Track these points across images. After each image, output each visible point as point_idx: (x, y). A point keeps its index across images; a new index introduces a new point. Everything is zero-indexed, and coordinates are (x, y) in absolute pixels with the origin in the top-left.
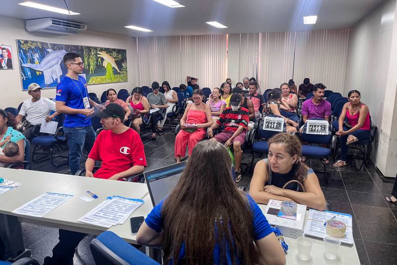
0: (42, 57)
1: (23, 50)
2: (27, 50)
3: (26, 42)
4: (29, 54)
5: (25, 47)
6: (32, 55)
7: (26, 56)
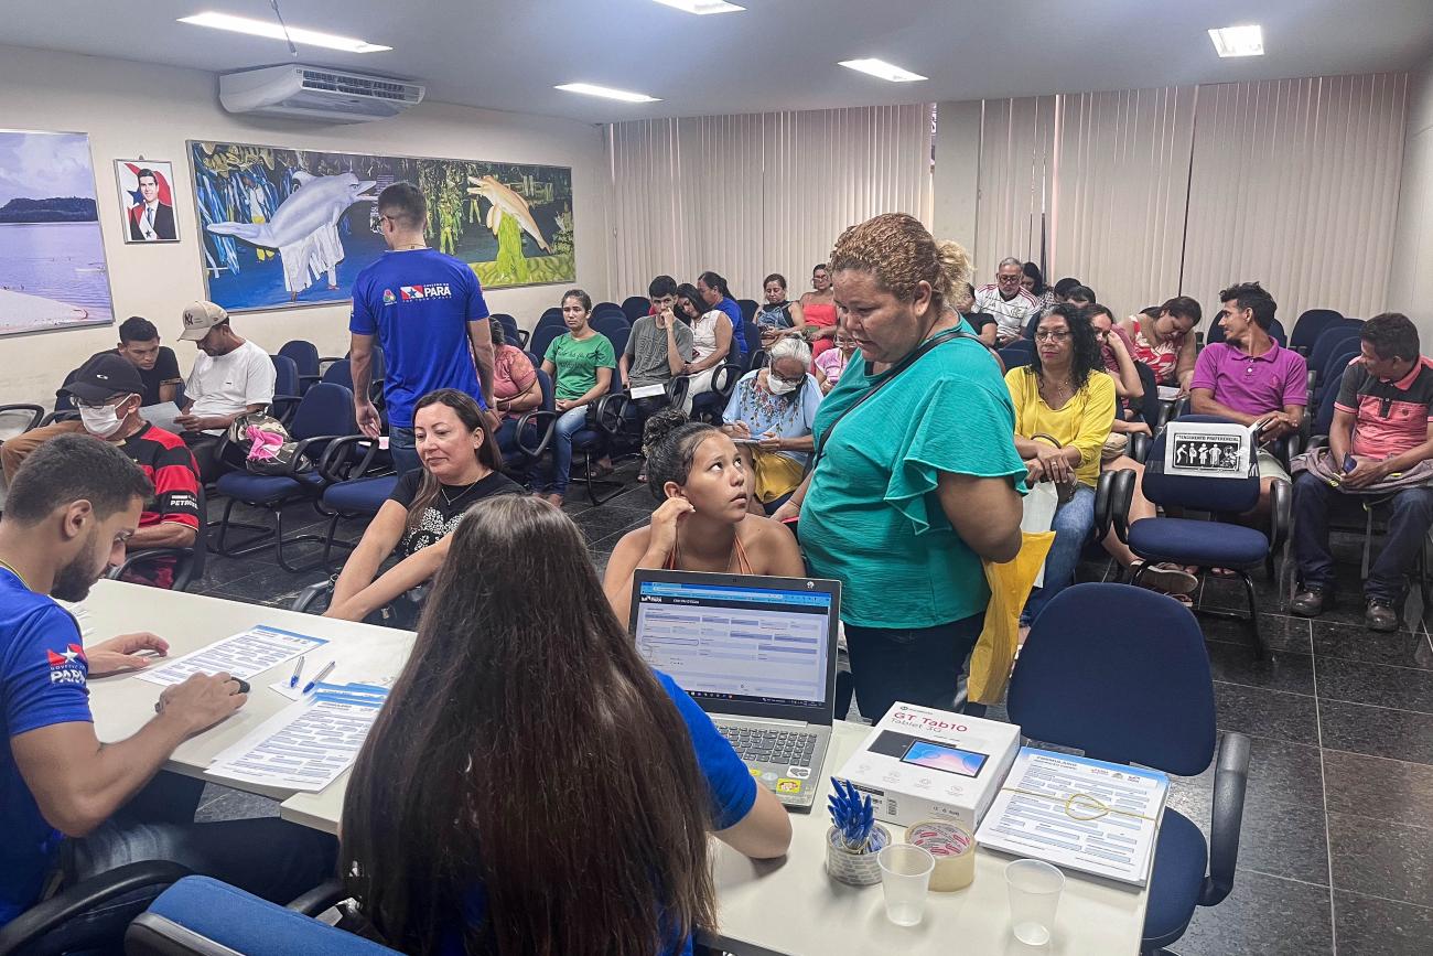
0: (277, 199)
1: (211, 176)
2: (226, 175)
3: (222, 149)
4: (230, 192)
5: (218, 167)
6: (240, 194)
7: (223, 198)
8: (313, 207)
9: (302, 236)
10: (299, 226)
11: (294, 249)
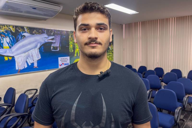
8: (30, 44)
9: (24, 52)
10: (23, 49)
11: (21, 56)
